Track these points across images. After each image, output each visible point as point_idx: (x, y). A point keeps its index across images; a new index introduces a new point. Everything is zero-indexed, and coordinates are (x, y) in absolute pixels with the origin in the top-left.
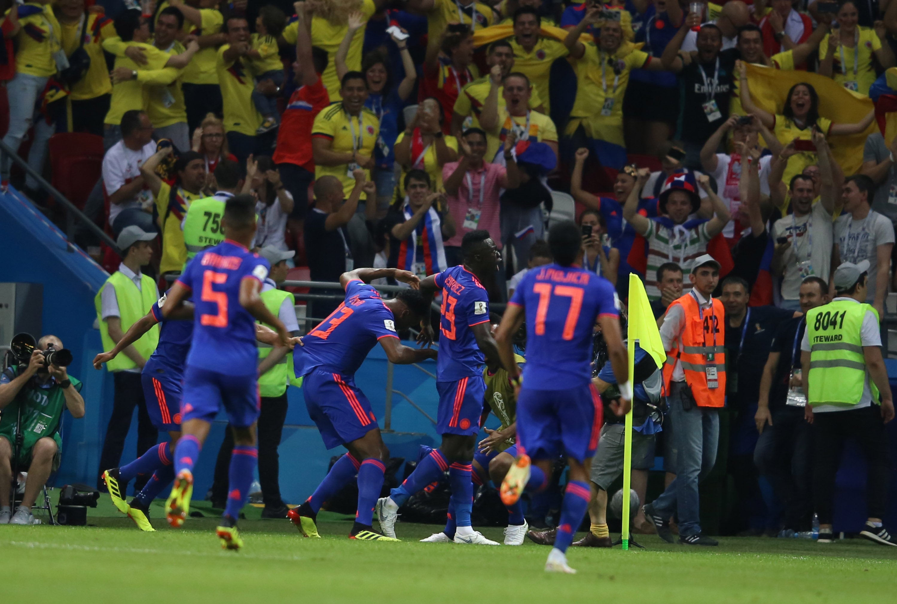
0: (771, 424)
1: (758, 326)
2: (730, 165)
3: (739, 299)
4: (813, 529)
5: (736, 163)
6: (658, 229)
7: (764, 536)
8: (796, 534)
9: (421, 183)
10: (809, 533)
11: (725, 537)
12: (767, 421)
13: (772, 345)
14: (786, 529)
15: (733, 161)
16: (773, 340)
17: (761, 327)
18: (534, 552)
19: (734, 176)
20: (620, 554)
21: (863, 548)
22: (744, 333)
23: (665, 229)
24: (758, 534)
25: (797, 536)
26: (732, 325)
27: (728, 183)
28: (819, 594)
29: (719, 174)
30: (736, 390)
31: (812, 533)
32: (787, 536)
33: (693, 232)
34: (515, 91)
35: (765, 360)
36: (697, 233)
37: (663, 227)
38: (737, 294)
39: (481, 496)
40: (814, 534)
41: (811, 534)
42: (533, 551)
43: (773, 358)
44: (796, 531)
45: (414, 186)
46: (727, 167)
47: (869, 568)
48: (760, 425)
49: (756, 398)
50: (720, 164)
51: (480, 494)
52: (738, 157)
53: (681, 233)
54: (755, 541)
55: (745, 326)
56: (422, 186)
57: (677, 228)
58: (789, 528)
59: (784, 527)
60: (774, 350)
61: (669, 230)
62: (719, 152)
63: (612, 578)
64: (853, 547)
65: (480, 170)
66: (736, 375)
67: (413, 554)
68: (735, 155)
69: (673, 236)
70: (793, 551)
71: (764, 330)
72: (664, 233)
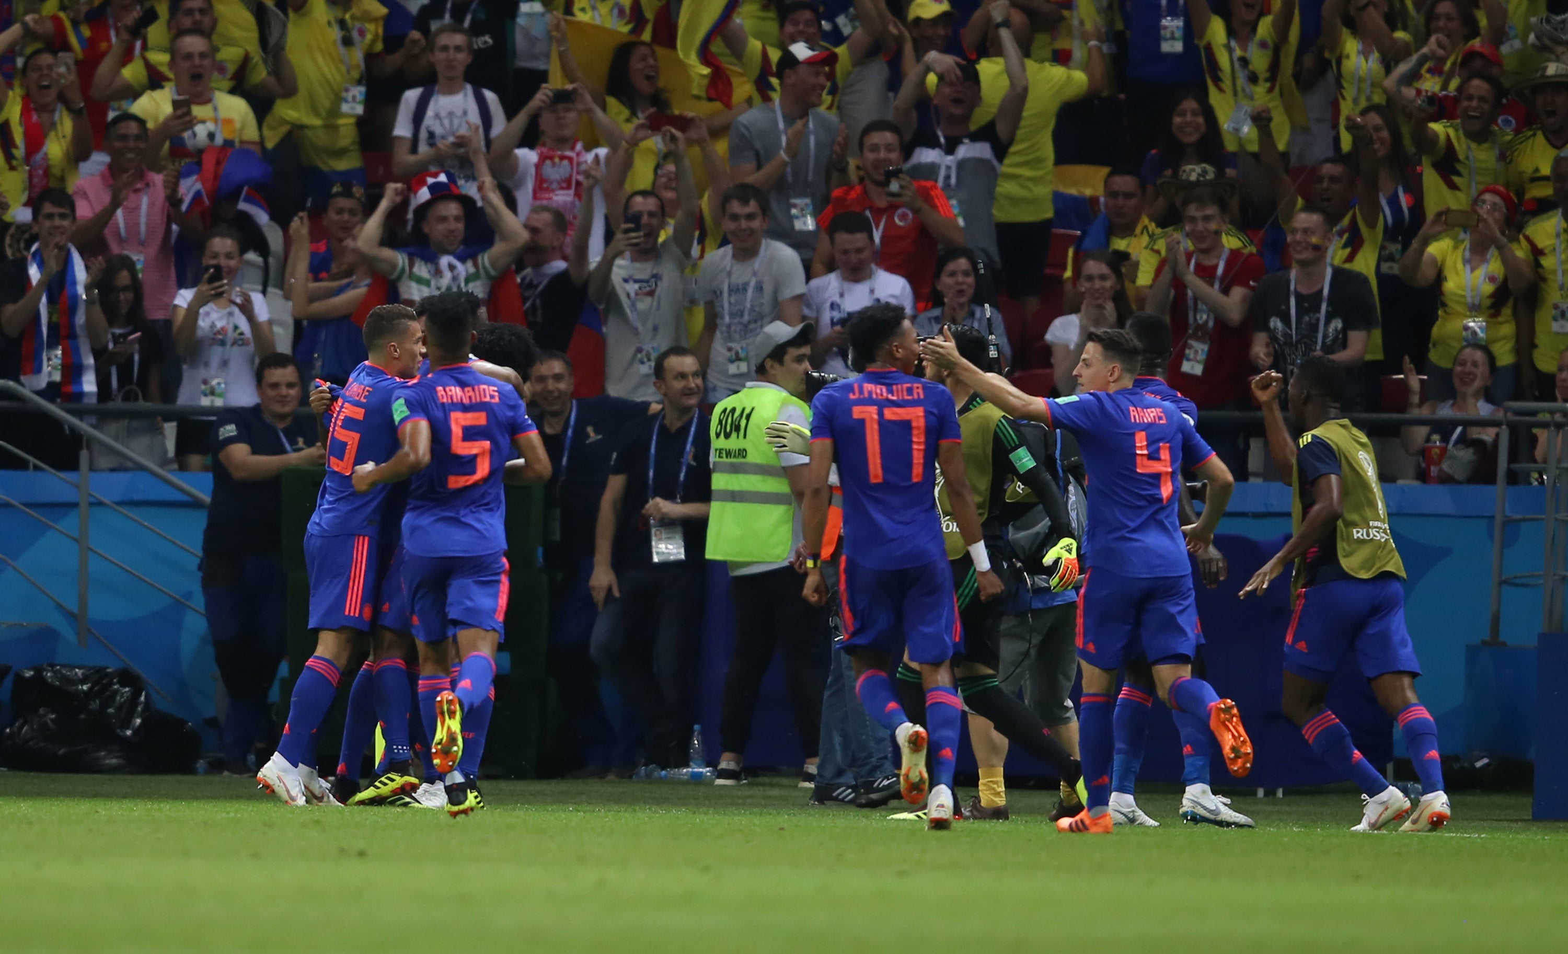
0: (616, 593)
1: (590, 430)
2: (538, 166)
3: (562, 386)
4: (691, 764)
5: (548, 162)
6: (411, 265)
7: (611, 777)
8: (664, 772)
9: (61, 210)
10: (685, 770)
11: (545, 782)
12: (610, 589)
13: (612, 463)
14: (646, 765)
15: (543, 159)
16: (615, 455)
17: (597, 432)
18: (231, 815)
19: (545, 185)
20: (375, 814)
21: (775, 792)
22: (568, 444)
23: (423, 263)
24: (602, 774)
25: (666, 776)
26: (548, 430)
27: (535, 197)
28: (706, 869)
29: (520, 184)
30: (557, 536)
31: (690, 770)
32: (648, 776)
33: (470, 264)
34: (197, 61)
35: (603, 486)
36: (476, 265)
37: (419, 260)
38: (558, 377)
39: (141, 724)
40: (693, 772)
41: (688, 772)
42: (228, 813)
43: (616, 484)
44: (663, 769)
45: (50, 216)
46: (533, 171)
47: (786, 825)
48: (599, 597)
49: (590, 550)
50: (521, 167)
51: (138, 721)
52: (551, 153)
53: (452, 267)
54: (596, 786)
55: (570, 432)
56: (63, 216)
57: (445, 260)
58: (652, 763)
59: (643, 761)
60: (616, 471)
61: (429, 265)
62: (521, 145)
63: (362, 854)
64: (757, 792)
65: (139, 186)
66: (557, 513)
67: (30, 823)
68: (545, 150)
69: (438, 273)
70: (661, 801)
71: (600, 437)
72: (421, 269)
